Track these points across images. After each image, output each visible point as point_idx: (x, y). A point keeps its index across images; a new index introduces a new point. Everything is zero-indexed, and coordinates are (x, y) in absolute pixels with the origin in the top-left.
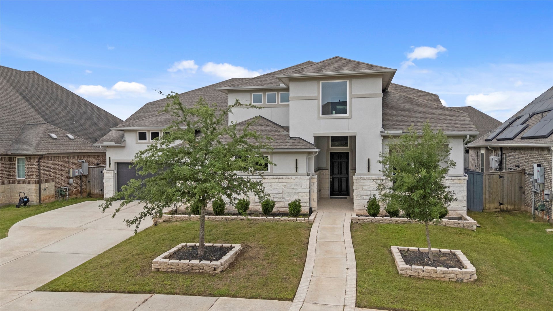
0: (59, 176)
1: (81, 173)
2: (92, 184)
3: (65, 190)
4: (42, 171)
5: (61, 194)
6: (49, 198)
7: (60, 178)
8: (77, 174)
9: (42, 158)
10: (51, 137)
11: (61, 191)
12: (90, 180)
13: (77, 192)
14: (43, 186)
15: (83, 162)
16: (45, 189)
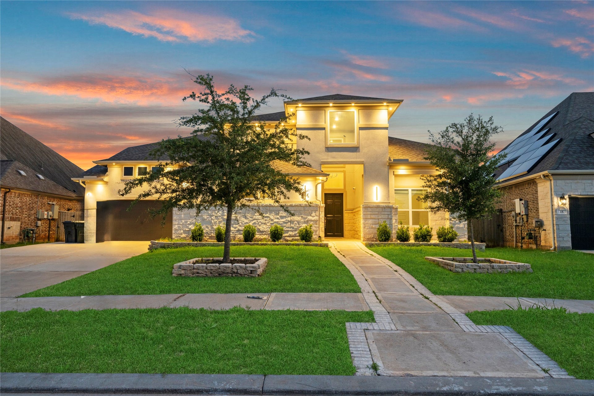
0: (26, 216)
1: (51, 216)
2: (61, 230)
3: (31, 232)
4: (7, 207)
5: (27, 236)
6: (13, 239)
7: (26, 219)
8: (45, 217)
9: (9, 192)
10: (20, 174)
11: (27, 232)
12: (59, 226)
13: (44, 237)
14: (7, 224)
15: (54, 204)
16: (9, 228)
